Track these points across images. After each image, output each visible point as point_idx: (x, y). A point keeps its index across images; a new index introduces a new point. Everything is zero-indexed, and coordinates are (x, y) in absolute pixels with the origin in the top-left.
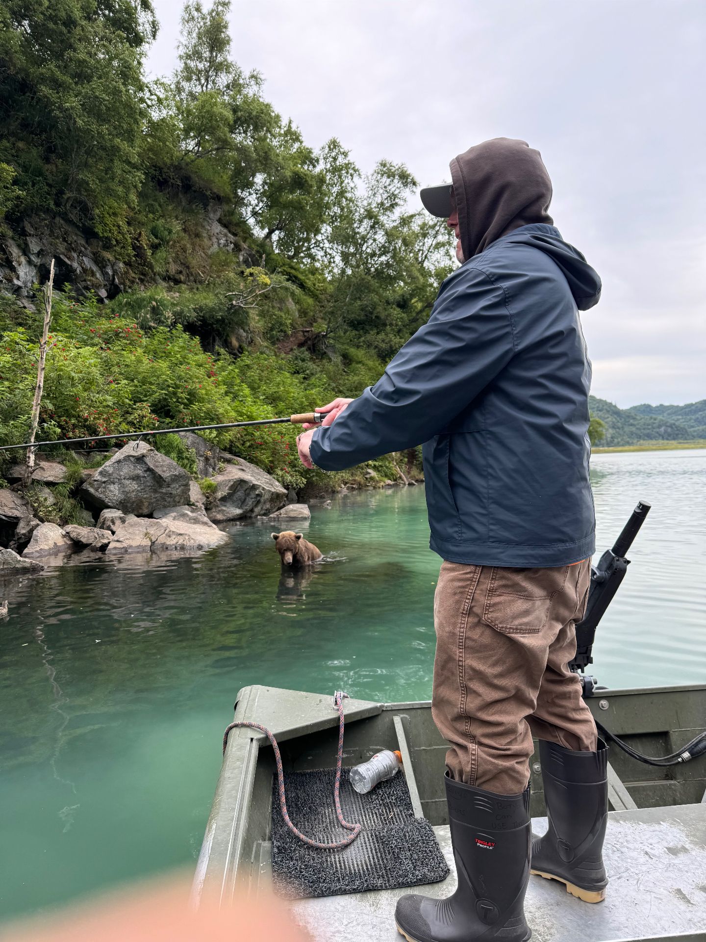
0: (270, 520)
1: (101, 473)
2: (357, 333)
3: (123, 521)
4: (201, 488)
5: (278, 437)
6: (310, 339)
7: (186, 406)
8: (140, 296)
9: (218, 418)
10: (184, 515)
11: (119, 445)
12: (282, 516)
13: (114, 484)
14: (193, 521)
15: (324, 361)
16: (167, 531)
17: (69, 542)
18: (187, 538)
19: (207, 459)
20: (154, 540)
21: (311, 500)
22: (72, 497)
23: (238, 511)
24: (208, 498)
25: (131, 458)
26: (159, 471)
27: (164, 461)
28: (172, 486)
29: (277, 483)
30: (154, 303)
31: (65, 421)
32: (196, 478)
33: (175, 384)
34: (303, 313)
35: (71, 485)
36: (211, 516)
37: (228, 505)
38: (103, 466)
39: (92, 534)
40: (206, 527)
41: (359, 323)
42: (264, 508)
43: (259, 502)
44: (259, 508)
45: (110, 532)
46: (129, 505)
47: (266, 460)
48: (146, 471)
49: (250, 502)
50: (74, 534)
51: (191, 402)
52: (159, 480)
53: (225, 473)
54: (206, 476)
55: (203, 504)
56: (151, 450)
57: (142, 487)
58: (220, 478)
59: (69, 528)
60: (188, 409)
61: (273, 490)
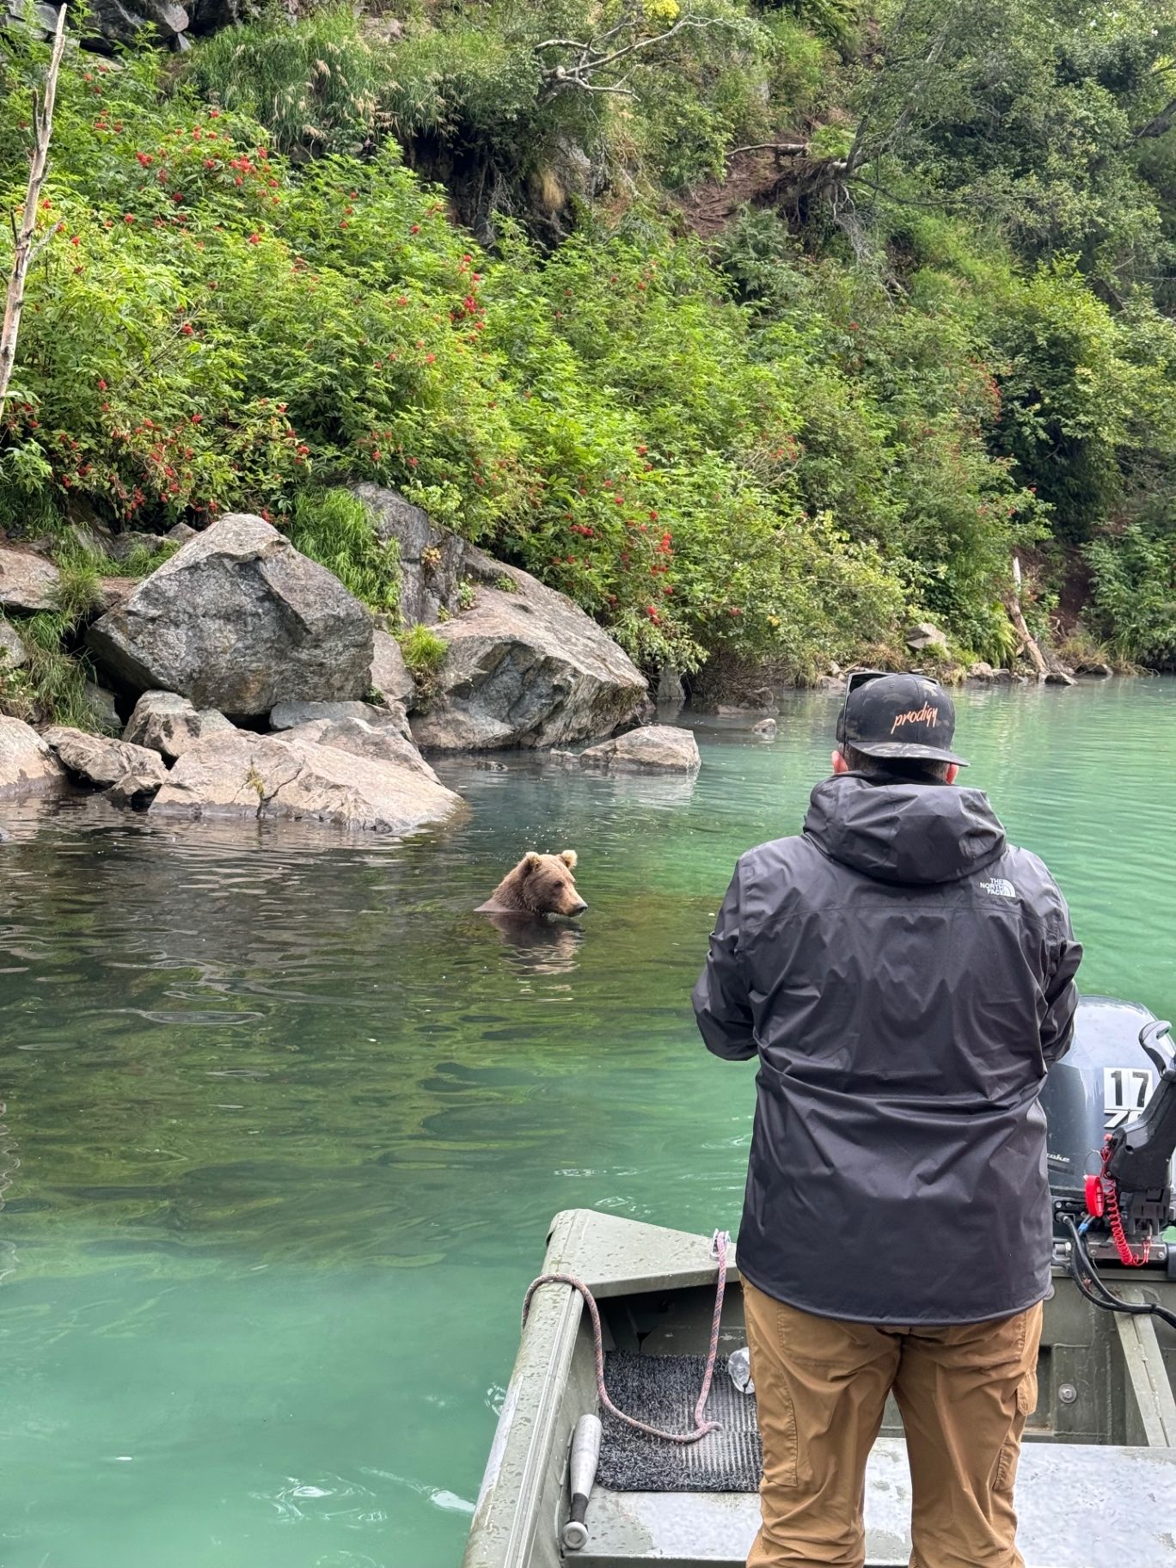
0: (585, 762)
1: (146, 594)
2: (954, 163)
3: (194, 728)
4: (405, 654)
5: (642, 520)
6: (794, 181)
7: (385, 413)
8: (282, 39)
9: (472, 455)
10: (349, 730)
11: (198, 519)
12: (619, 755)
13: (177, 626)
14: (372, 749)
15: (829, 262)
16: (302, 775)
17: (56, 772)
18: (351, 798)
19: (428, 571)
20: (268, 793)
21: (722, 709)
22: (69, 651)
23: (500, 729)
24: (419, 683)
25: (226, 561)
26: (295, 602)
27: (311, 577)
28: (325, 645)
29: (621, 655)
30: (323, 66)
31: (63, 439)
32: (394, 624)
33: (361, 347)
34: (785, 88)
35: (68, 620)
36: (424, 733)
37: (473, 707)
38: (153, 576)
39: (114, 757)
40: (402, 772)
41: (962, 131)
42: (575, 725)
43: (558, 708)
44: (560, 724)
45: (158, 756)
46: (211, 685)
47: (598, 585)
48: (261, 600)
49: (535, 708)
50: (71, 752)
51: (398, 401)
52: (291, 627)
53: (474, 613)
54: (421, 620)
55: (404, 700)
56: (280, 543)
57: (249, 642)
58: (458, 630)
59: (59, 733)
60: (387, 419)
61: (604, 677)
